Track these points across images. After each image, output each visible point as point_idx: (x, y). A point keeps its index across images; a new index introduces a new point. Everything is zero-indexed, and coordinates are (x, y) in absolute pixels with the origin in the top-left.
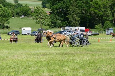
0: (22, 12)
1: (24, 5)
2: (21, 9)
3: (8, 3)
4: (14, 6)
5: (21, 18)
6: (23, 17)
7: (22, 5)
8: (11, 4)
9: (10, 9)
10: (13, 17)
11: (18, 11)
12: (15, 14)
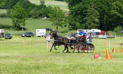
0: (45, 13)
1: (47, 7)
2: (43, 10)
4: (37, 7)
5: (44, 20)
6: (45, 19)
7: (45, 6)
8: (34, 4)
9: (33, 10)
10: (36, 18)
11: (41, 12)
12: (37, 15)
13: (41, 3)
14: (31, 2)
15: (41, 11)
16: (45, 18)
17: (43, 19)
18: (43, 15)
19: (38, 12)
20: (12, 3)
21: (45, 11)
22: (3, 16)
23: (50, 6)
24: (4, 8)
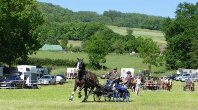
0: (133, 46)
1: (136, 37)
2: (131, 42)
3: (115, 33)
4: (123, 37)
5: (132, 56)
6: (134, 54)
7: (134, 37)
8: (119, 35)
9: (118, 41)
10: (121, 53)
11: (128, 45)
12: (123, 49)
13: (127, 32)
14: (114, 32)
15: (128, 43)
16: (133, 52)
17: (131, 54)
18: (130, 49)
19: (124, 45)
20: (88, 32)
21: (133, 44)
22: (76, 50)
23: (141, 37)
24: (78, 40)
